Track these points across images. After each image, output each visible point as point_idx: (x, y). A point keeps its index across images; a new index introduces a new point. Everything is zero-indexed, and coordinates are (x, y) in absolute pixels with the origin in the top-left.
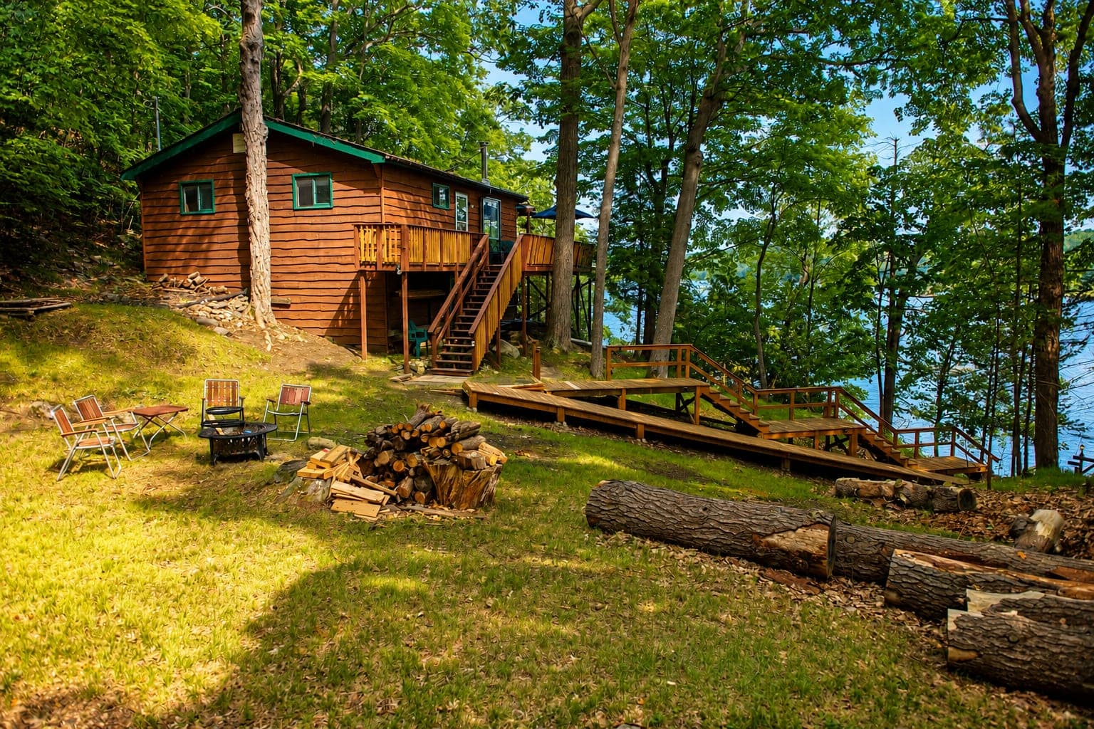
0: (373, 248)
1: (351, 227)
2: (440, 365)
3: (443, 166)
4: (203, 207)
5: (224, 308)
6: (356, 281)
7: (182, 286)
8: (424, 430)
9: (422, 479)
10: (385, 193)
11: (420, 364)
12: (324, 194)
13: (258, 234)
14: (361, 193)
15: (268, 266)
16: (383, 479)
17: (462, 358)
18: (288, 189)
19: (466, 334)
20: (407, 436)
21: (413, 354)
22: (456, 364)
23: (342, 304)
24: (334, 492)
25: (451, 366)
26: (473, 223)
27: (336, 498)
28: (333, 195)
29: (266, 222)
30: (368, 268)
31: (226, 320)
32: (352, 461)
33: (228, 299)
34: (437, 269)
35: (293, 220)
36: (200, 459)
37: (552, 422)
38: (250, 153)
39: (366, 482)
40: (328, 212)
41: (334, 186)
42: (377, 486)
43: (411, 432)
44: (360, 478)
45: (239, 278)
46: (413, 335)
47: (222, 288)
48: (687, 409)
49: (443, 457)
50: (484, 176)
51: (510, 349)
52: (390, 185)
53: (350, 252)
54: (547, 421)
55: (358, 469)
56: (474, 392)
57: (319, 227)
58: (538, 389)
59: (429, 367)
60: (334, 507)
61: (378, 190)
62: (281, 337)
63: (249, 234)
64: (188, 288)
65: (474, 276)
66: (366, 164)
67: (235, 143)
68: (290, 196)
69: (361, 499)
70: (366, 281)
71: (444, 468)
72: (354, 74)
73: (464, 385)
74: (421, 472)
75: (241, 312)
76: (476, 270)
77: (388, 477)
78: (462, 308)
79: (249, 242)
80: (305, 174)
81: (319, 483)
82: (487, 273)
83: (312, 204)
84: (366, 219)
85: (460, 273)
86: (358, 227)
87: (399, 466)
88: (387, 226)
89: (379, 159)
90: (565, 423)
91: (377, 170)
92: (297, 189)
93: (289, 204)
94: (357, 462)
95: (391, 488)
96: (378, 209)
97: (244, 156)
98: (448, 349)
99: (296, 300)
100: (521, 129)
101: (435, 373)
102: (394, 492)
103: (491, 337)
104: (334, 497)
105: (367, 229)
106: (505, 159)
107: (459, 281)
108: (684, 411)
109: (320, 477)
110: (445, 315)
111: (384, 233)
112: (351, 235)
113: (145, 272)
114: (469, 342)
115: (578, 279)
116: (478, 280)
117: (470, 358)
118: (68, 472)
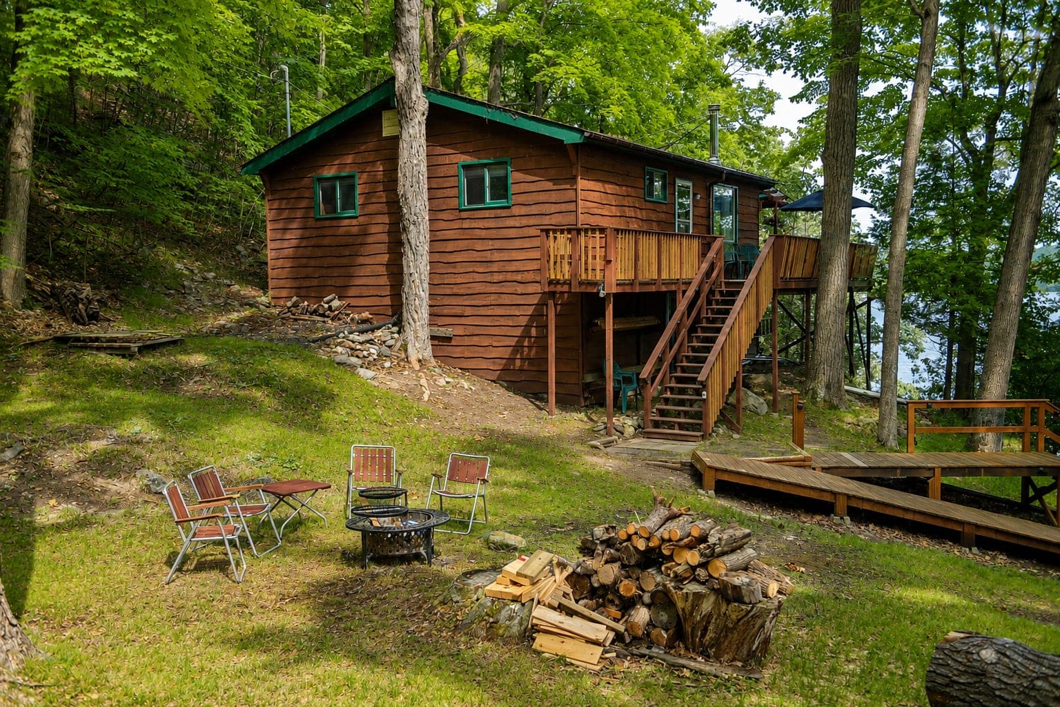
0: (566, 260)
1: (536, 232)
2: (656, 424)
3: (654, 141)
4: (344, 208)
5: (369, 342)
6: (542, 304)
7: (315, 312)
8: (666, 537)
9: (664, 609)
10: (582, 183)
11: (628, 423)
12: (500, 189)
13: (413, 242)
14: (549, 185)
15: (426, 286)
16: (603, 605)
17: (686, 414)
18: (452, 181)
19: (694, 380)
20: (641, 545)
21: (618, 408)
22: (679, 424)
23: (522, 337)
24: (535, 621)
25: (671, 426)
26: (701, 221)
27: (538, 631)
28: (513, 189)
29: (425, 226)
30: (559, 288)
31: (371, 359)
32: (560, 576)
33: (373, 331)
34: (653, 289)
35: (456, 225)
36: (349, 557)
37: (828, 515)
38: (405, 135)
39: (578, 607)
40: (504, 213)
41: (514, 176)
42: (595, 615)
43: (648, 539)
44: (571, 604)
45: (387, 301)
46: (619, 382)
47: (366, 315)
48: (1042, 501)
49: (695, 579)
50: (713, 152)
51: (752, 400)
52: (590, 173)
53: (535, 265)
54: (820, 513)
55: (569, 590)
56: (710, 468)
57: (493, 233)
58: (802, 464)
59: (639, 426)
60: (536, 646)
61: (573, 180)
62: (442, 382)
63: (401, 244)
64: (323, 315)
65: (703, 295)
66: (555, 146)
67: (385, 123)
68: (454, 192)
69: (574, 636)
70: (556, 305)
71: (698, 597)
72: (534, 21)
73: (694, 456)
74: (661, 600)
75: (390, 347)
76: (706, 288)
77: (612, 602)
78: (686, 343)
79: (401, 255)
80: (475, 161)
81: (515, 607)
82: (721, 293)
83: (482, 200)
84: (556, 220)
85: (684, 292)
86: (547, 231)
87: (627, 588)
88: (586, 230)
89: (574, 138)
90: (847, 519)
91: (572, 154)
92: (464, 181)
93: (454, 203)
94: (567, 579)
95: (616, 620)
96: (572, 207)
97: (396, 139)
98: (667, 401)
99: (459, 331)
100: (761, 83)
101: (648, 435)
102: (621, 627)
103: (729, 386)
104: (535, 629)
105: (558, 235)
106: (737, 126)
107: (682, 306)
108: (1037, 503)
109: (515, 599)
110: (663, 352)
111: (582, 239)
112: (536, 242)
113: (270, 293)
114: (698, 392)
115: (852, 297)
116: (709, 303)
117: (698, 415)
118: (179, 570)
